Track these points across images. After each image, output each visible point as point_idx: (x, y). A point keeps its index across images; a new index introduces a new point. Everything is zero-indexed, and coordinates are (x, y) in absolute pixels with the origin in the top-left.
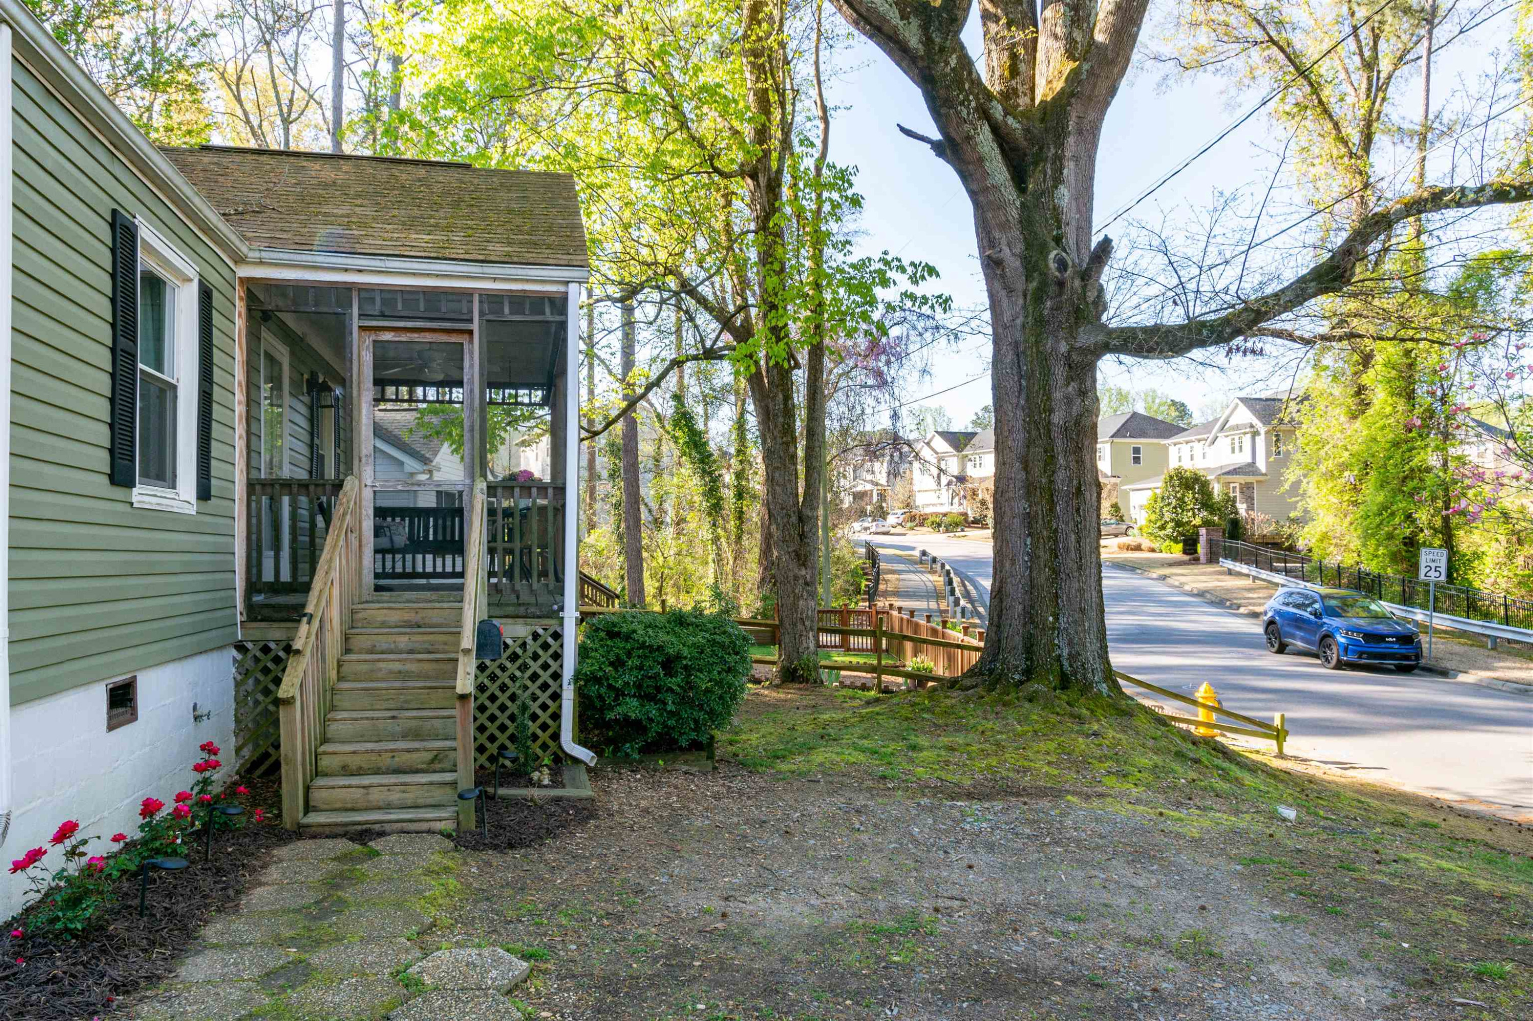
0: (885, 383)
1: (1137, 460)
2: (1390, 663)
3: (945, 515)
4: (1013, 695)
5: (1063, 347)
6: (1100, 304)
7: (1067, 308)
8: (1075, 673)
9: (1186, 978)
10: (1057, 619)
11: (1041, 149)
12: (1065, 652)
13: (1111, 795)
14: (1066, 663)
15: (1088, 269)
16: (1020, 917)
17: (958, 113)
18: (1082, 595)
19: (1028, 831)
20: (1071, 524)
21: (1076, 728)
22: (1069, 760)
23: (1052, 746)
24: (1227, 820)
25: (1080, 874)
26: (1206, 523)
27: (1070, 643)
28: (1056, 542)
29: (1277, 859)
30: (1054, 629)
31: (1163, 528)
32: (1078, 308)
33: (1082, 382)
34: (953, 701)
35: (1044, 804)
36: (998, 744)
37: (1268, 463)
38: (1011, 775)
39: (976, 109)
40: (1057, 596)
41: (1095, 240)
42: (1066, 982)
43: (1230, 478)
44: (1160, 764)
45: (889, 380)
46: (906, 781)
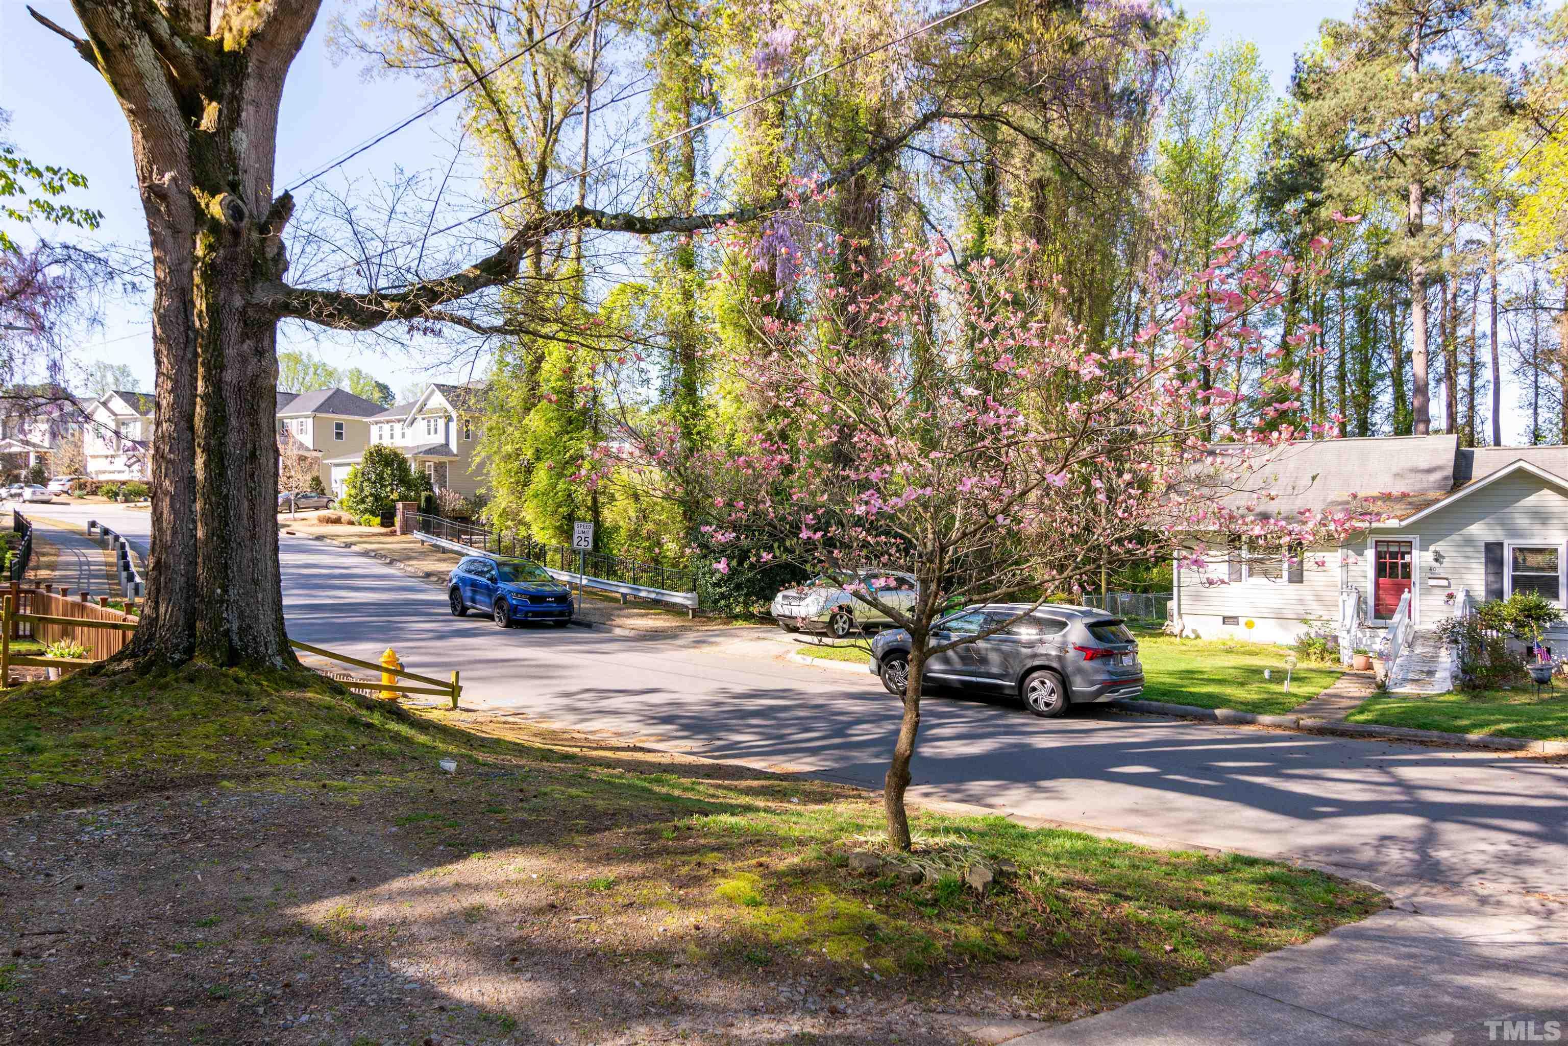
0: (42, 328)
1: (339, 435)
2: (549, 620)
3: (124, 483)
4: (171, 677)
5: (238, 302)
6: (280, 262)
7: (242, 260)
8: (245, 649)
9: (324, 962)
10: (225, 591)
11: (217, 82)
12: (235, 626)
13: (273, 774)
14: (235, 638)
15: (266, 223)
16: (136, 937)
17: (109, 14)
18: (255, 565)
19: (165, 830)
20: (244, 490)
21: (242, 706)
22: (230, 743)
23: (212, 728)
24: (390, 780)
25: (221, 870)
26: (403, 498)
27: (241, 616)
28: (226, 509)
29: (431, 814)
30: (222, 602)
31: (363, 501)
32: (255, 262)
33: (259, 340)
34: (94, 690)
35: (193, 795)
36: (145, 733)
37: (459, 445)
38: (157, 766)
39: (134, 16)
40: (226, 566)
41: (277, 193)
42: (179, 1005)
43: (429, 457)
44: (332, 733)
45: (47, 324)
46: (12, 793)
